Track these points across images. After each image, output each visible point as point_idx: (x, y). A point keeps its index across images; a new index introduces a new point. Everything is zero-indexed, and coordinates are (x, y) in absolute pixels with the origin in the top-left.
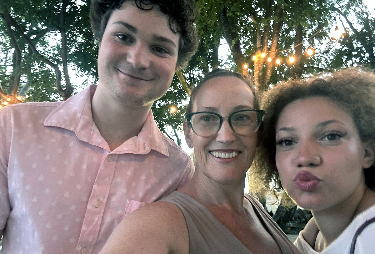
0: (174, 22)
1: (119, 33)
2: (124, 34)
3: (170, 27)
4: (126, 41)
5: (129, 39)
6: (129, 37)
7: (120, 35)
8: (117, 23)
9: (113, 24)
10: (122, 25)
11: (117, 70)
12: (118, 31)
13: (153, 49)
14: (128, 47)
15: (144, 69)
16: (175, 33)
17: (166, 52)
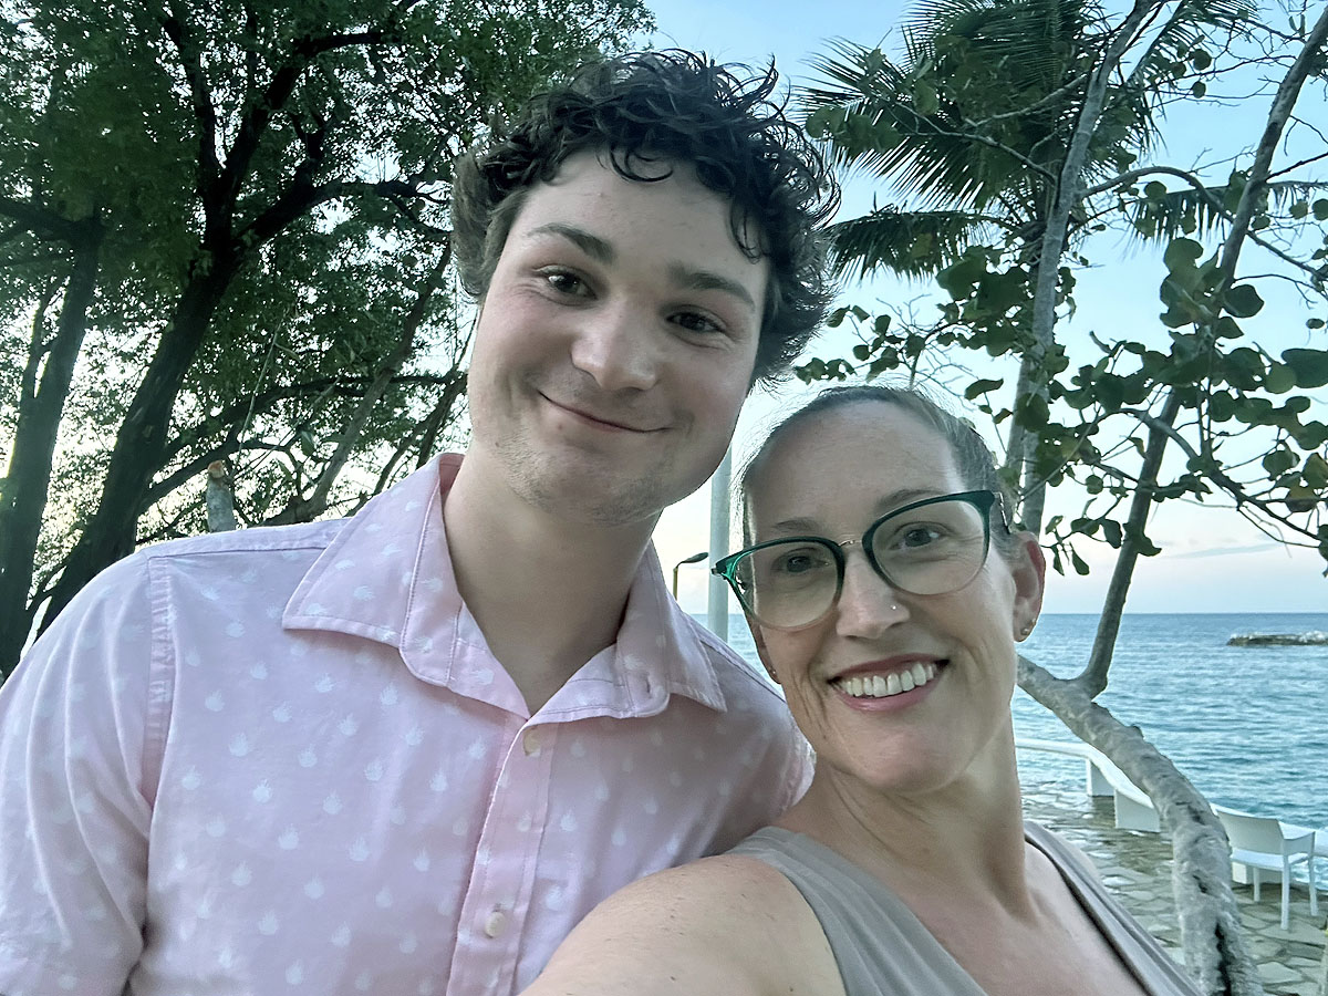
0: (748, 219)
1: (550, 268)
2: (569, 270)
3: (737, 237)
4: (574, 292)
5: (585, 284)
6: (584, 278)
7: (552, 273)
8: (542, 231)
9: (530, 235)
10: (559, 235)
11: (534, 395)
12: (545, 258)
13: (670, 319)
14: (580, 314)
15: (634, 391)
16: (751, 258)
17: (718, 329)
